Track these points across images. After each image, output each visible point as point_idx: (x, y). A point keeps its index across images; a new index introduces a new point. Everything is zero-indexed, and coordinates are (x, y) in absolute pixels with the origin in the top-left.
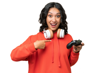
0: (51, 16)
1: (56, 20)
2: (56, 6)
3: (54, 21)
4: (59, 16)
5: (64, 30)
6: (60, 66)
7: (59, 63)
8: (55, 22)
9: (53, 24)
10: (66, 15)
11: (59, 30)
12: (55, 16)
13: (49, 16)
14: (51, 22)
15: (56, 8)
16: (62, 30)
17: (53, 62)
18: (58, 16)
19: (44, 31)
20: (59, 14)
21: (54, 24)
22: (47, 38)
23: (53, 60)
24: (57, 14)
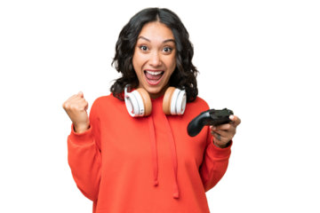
0: (145, 48)
1: (160, 61)
2: (161, 18)
3: (155, 62)
4: (171, 49)
5: (183, 92)
6: (176, 195)
7: (175, 186)
8: (158, 66)
9: (153, 73)
10: (191, 45)
11: (169, 90)
12: (160, 49)
13: (140, 47)
14: (147, 67)
15: (162, 22)
16: (177, 90)
17: (156, 186)
18: (168, 50)
19: (126, 94)
20: (171, 44)
21: (156, 73)
22: (133, 115)
23: (156, 180)
24: (165, 42)
